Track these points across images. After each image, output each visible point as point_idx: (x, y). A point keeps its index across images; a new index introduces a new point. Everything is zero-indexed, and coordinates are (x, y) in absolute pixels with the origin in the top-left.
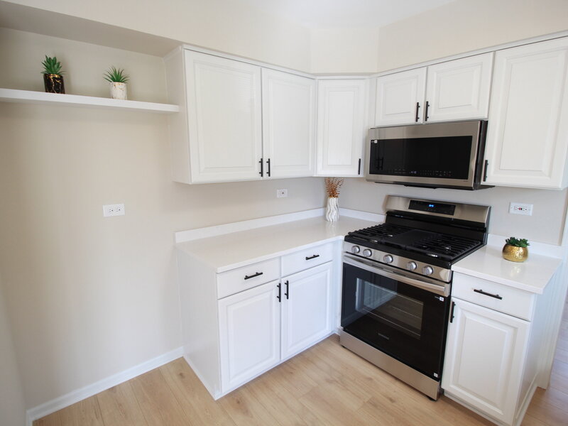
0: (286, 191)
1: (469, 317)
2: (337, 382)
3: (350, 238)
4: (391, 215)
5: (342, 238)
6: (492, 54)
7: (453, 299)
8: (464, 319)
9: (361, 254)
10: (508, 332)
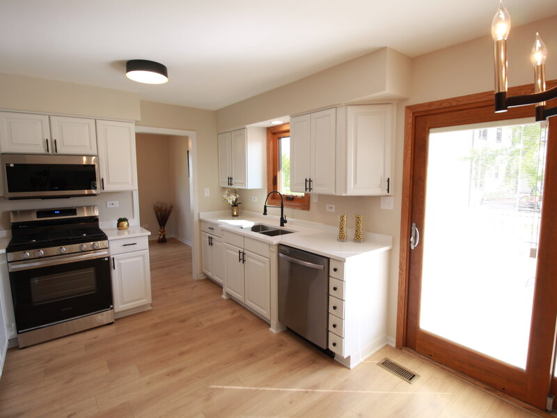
5: (4, 250)
6: (93, 120)
8: (120, 264)
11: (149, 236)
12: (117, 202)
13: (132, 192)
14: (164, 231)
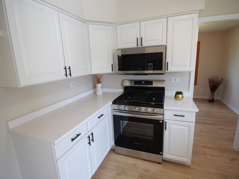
0: (75, 83)
1: (172, 126)
2: (122, 173)
3: (114, 102)
4: (126, 88)
5: (111, 103)
6: (166, 18)
7: (165, 121)
8: (170, 128)
9: (122, 109)
10: (187, 128)
11: (197, 113)
12: (179, 78)
13: (190, 73)
14: (213, 95)
